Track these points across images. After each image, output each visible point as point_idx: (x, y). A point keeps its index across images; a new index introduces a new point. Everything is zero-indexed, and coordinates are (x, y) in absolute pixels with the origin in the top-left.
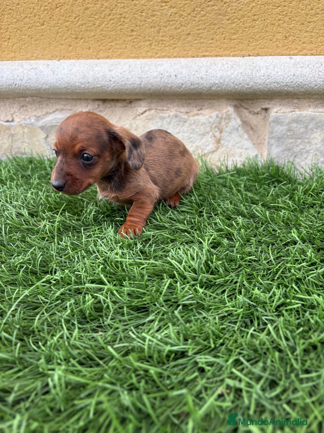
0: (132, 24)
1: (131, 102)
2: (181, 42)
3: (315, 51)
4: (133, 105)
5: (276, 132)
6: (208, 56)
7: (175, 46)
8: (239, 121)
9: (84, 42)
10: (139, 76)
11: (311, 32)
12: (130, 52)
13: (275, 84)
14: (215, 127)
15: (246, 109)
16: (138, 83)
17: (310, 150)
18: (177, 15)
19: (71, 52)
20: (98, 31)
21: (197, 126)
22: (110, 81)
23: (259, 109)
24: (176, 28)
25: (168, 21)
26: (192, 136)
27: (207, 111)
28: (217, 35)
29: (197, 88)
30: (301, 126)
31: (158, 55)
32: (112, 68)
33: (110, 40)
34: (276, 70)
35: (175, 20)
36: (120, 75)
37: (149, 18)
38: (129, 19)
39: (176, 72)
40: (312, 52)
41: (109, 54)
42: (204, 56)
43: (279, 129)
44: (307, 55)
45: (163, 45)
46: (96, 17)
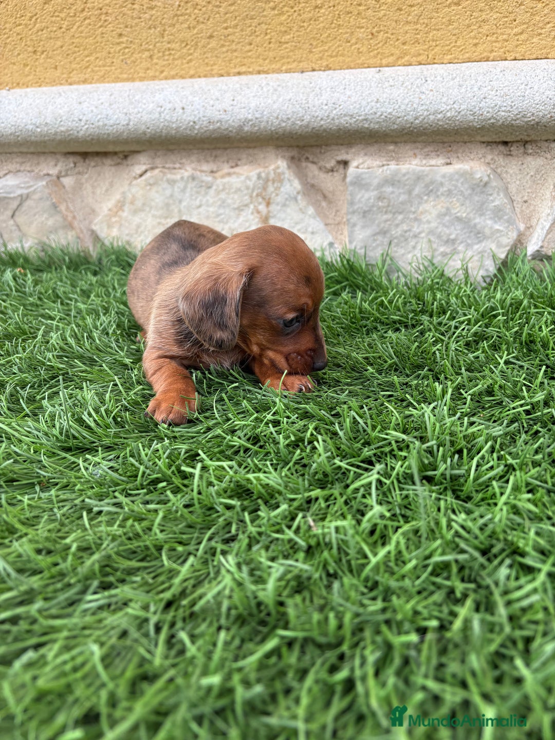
0: (119, 23)
1: (126, 157)
2: (199, 51)
3: (424, 57)
4: (129, 161)
5: (360, 201)
6: (245, 73)
7: (190, 57)
8: (297, 184)
9: (47, 57)
10: (125, 111)
11: (416, 23)
12: (119, 71)
13: (347, 118)
14: (257, 195)
15: (313, 163)
16: (125, 123)
17: (420, 233)
18: (189, 5)
19: (28, 75)
20: (67, 38)
21: (228, 194)
22: (80, 120)
23: (332, 163)
24: (189, 28)
25: (176, 15)
26: (221, 211)
27: (245, 167)
28: (257, 36)
29: (219, 128)
30: (401, 191)
31: (165, 74)
32: (82, 99)
33: (86, 52)
34: (348, 93)
35: (186, 14)
36: (95, 110)
37: (145, 13)
38: (114, 15)
39: (184, 101)
40: (420, 59)
41: (87, 76)
42: (239, 73)
43: (363, 197)
44: (410, 65)
45: (172, 57)
46: (63, 15)
